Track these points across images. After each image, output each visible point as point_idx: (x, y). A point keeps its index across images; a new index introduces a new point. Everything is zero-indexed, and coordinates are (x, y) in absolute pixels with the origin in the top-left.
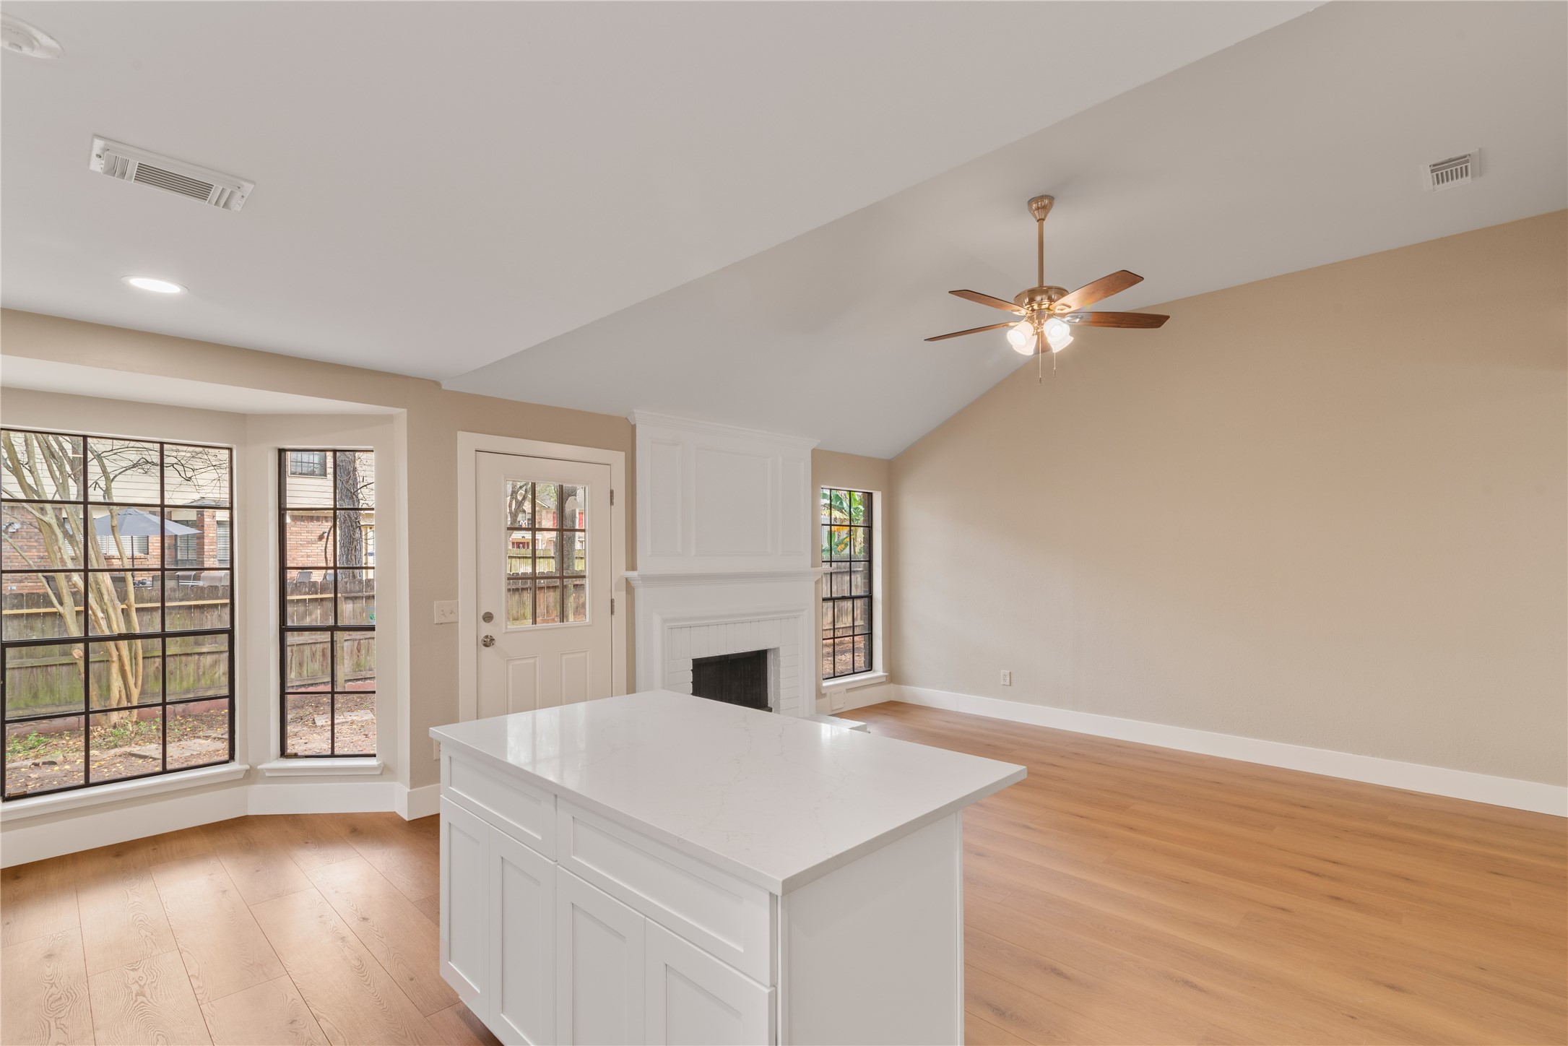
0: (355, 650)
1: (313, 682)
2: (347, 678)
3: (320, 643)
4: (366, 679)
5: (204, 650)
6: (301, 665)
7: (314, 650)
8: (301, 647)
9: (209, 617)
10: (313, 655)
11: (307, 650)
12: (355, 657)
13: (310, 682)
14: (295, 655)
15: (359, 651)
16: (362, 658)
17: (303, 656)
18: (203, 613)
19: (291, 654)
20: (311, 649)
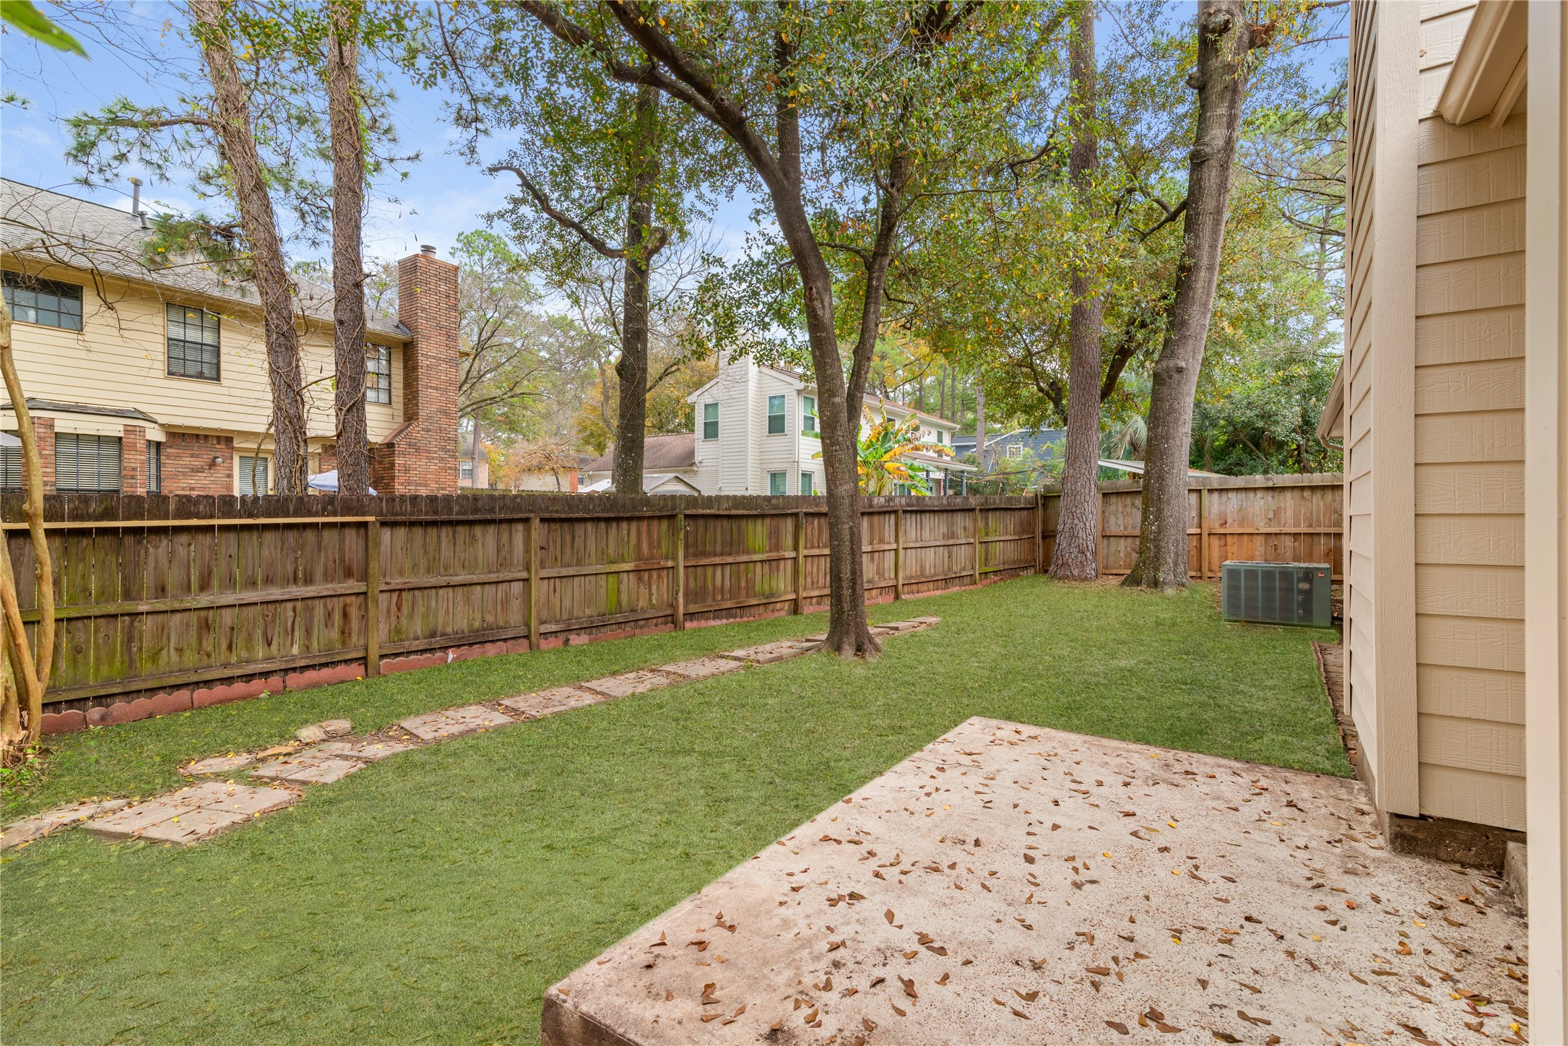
0: (394, 608)
1: (329, 660)
2: (384, 652)
3: (340, 595)
4: (409, 653)
5: (143, 608)
6: (308, 632)
7: (330, 607)
8: (310, 602)
9: (151, 550)
10: (329, 615)
11: (319, 608)
12: (393, 618)
13: (323, 660)
14: (298, 619)
15: (399, 610)
16: (404, 621)
17: (312, 619)
18: (140, 543)
19: (292, 614)
20: (325, 606)
